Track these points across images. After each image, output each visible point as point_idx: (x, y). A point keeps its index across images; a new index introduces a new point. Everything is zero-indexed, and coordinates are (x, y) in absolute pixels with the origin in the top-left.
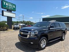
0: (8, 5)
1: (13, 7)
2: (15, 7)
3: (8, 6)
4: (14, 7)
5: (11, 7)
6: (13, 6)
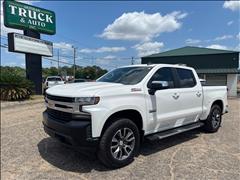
0: (27, 14)
1: (45, 22)
2: (54, 19)
3: (27, 19)
4: (48, 19)
5: (38, 20)
6: (44, 17)
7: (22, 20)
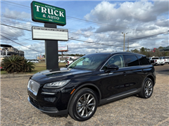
0: (47, 11)
1: (59, 16)
2: (64, 14)
3: (47, 14)
4: (61, 14)
5: (54, 15)
6: (58, 13)
7: (44, 16)
